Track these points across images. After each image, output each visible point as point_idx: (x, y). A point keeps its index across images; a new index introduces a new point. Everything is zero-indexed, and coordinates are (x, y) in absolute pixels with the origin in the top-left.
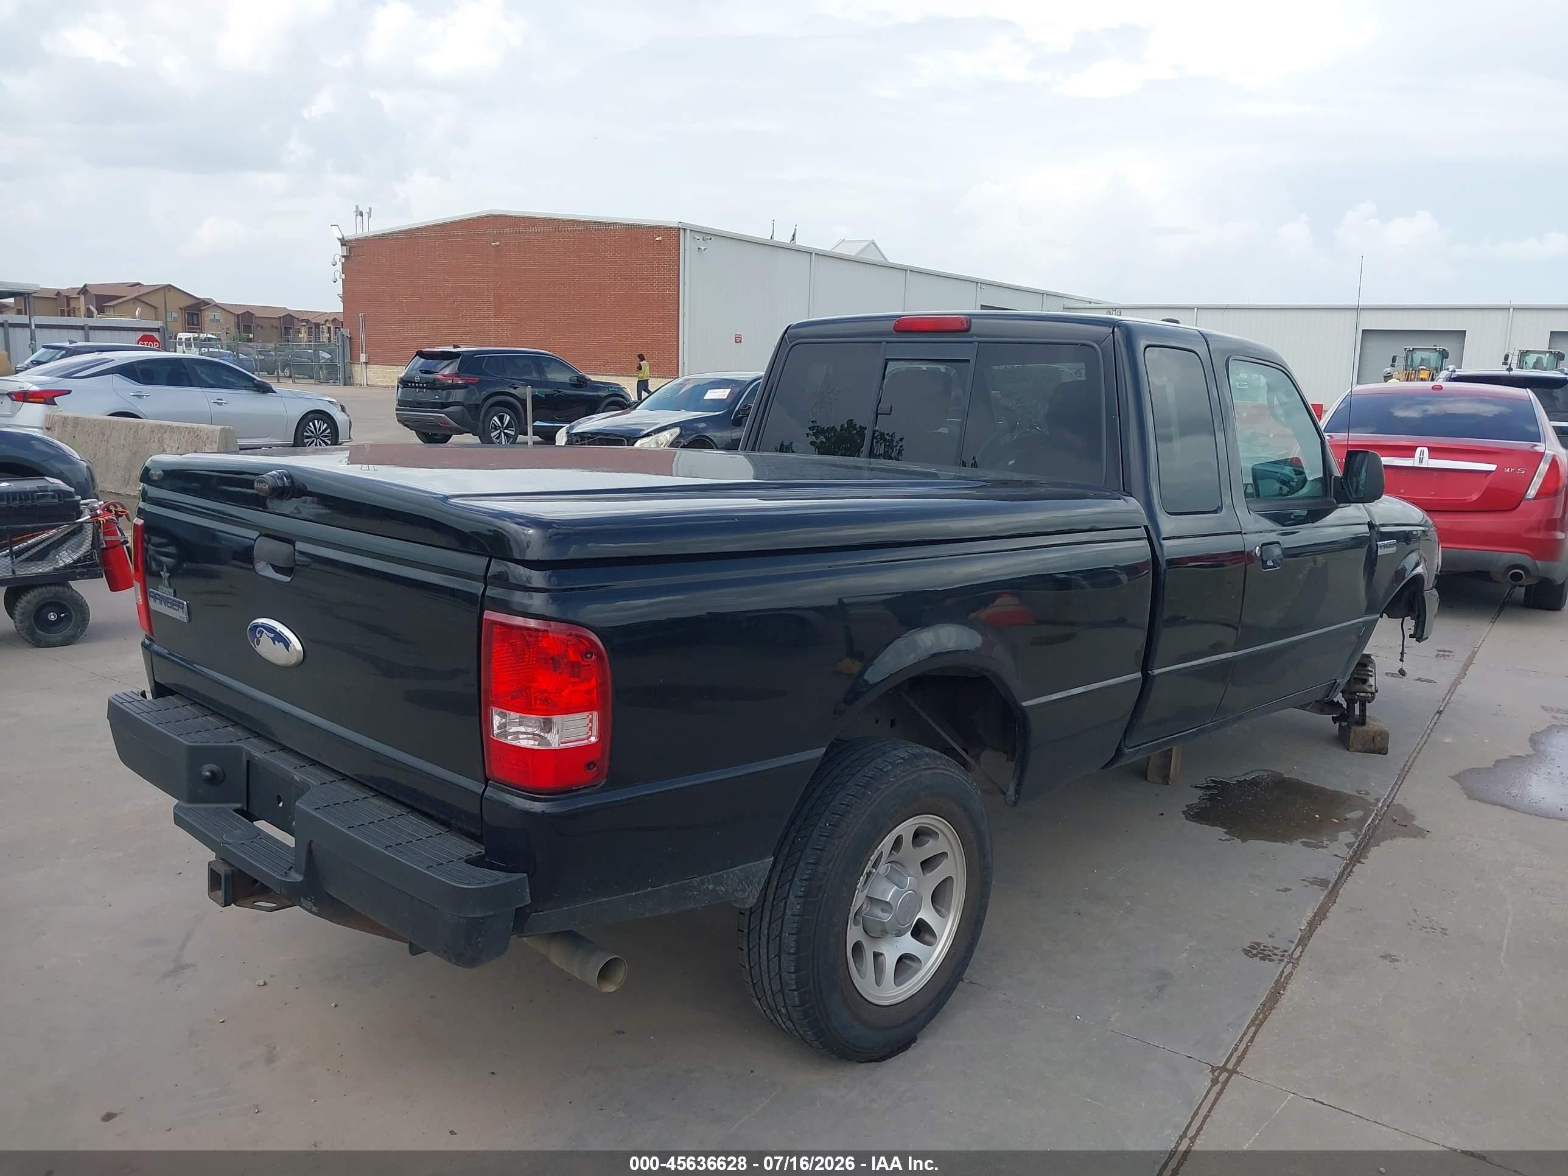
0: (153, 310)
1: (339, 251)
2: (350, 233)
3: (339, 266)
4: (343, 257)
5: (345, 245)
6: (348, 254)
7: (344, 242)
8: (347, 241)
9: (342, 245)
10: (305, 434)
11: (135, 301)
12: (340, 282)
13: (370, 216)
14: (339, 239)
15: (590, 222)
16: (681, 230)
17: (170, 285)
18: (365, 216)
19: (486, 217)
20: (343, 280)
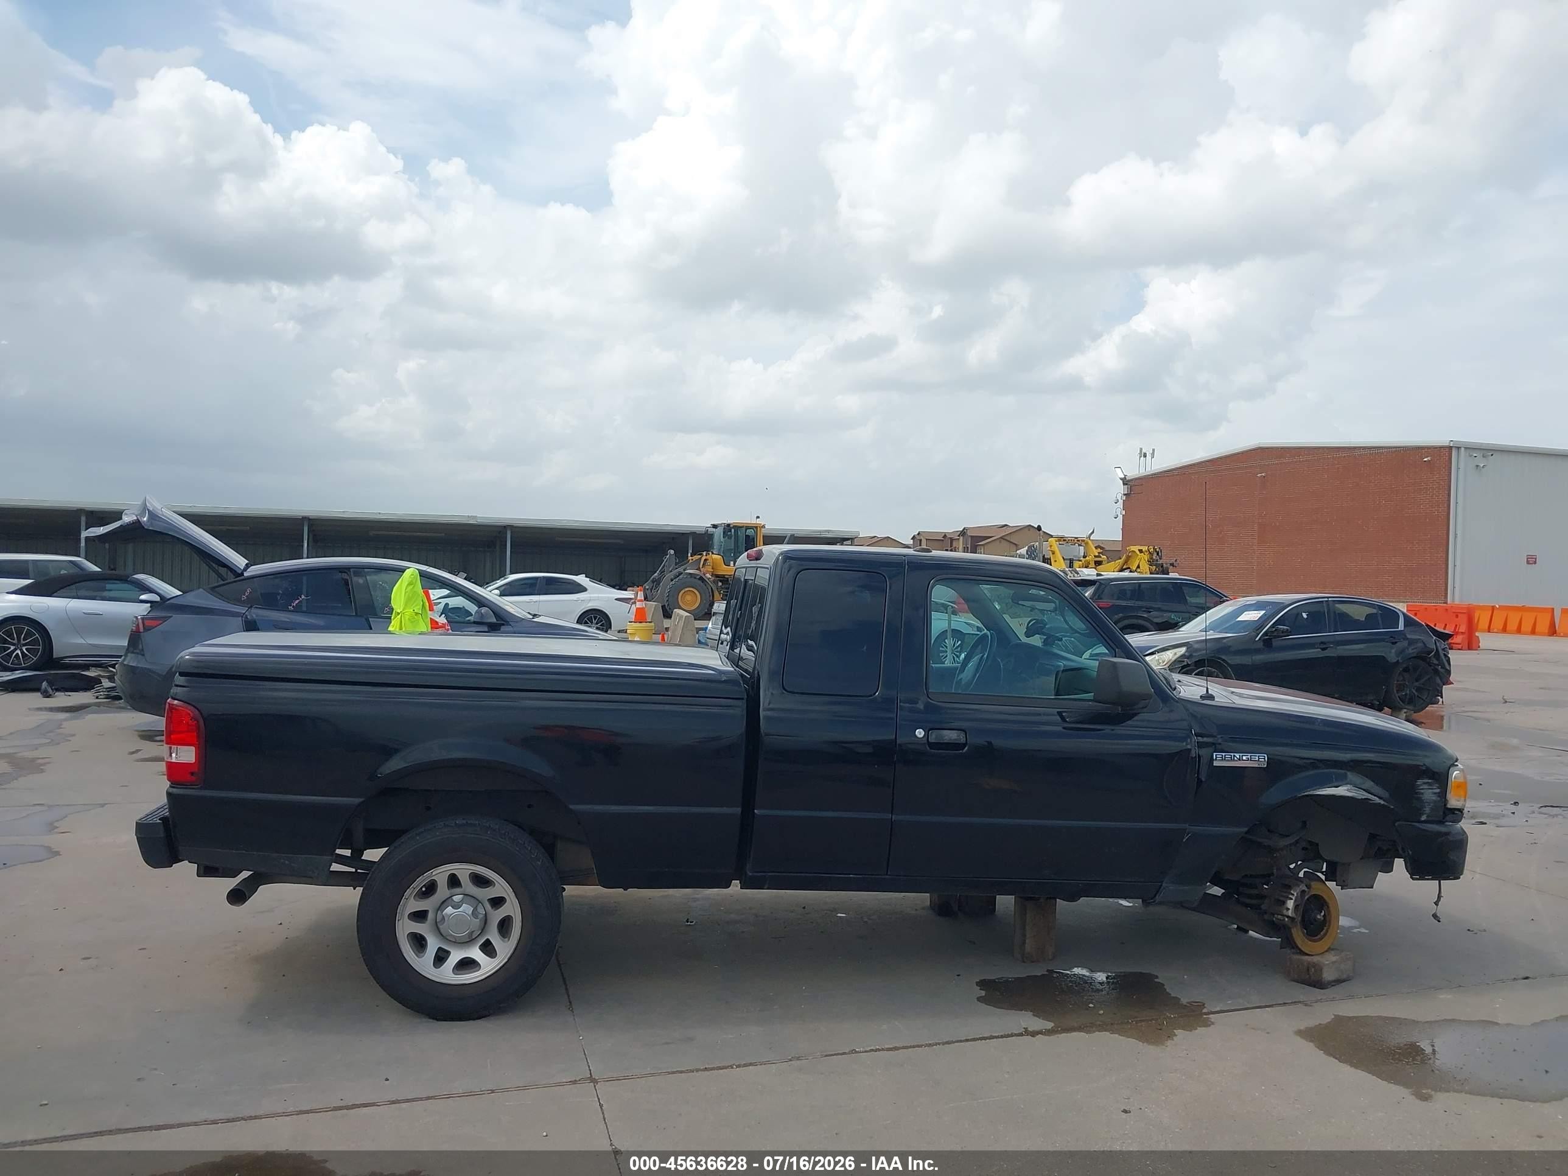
0: (1014, 546)
1: (1120, 489)
2: (1133, 473)
3: (1120, 504)
4: (1125, 495)
5: (1127, 484)
6: (1129, 492)
7: (1125, 481)
8: (1129, 481)
9: (1124, 484)
10: (941, 649)
11: (1002, 540)
12: (1120, 517)
13: (1153, 457)
14: (1121, 479)
15: (1355, 448)
16: (1454, 449)
17: (1030, 525)
18: (1149, 457)
19: (1254, 450)
20: (1123, 515)
